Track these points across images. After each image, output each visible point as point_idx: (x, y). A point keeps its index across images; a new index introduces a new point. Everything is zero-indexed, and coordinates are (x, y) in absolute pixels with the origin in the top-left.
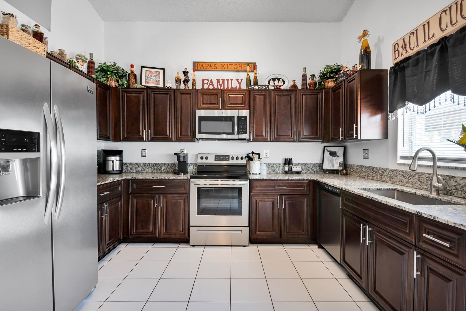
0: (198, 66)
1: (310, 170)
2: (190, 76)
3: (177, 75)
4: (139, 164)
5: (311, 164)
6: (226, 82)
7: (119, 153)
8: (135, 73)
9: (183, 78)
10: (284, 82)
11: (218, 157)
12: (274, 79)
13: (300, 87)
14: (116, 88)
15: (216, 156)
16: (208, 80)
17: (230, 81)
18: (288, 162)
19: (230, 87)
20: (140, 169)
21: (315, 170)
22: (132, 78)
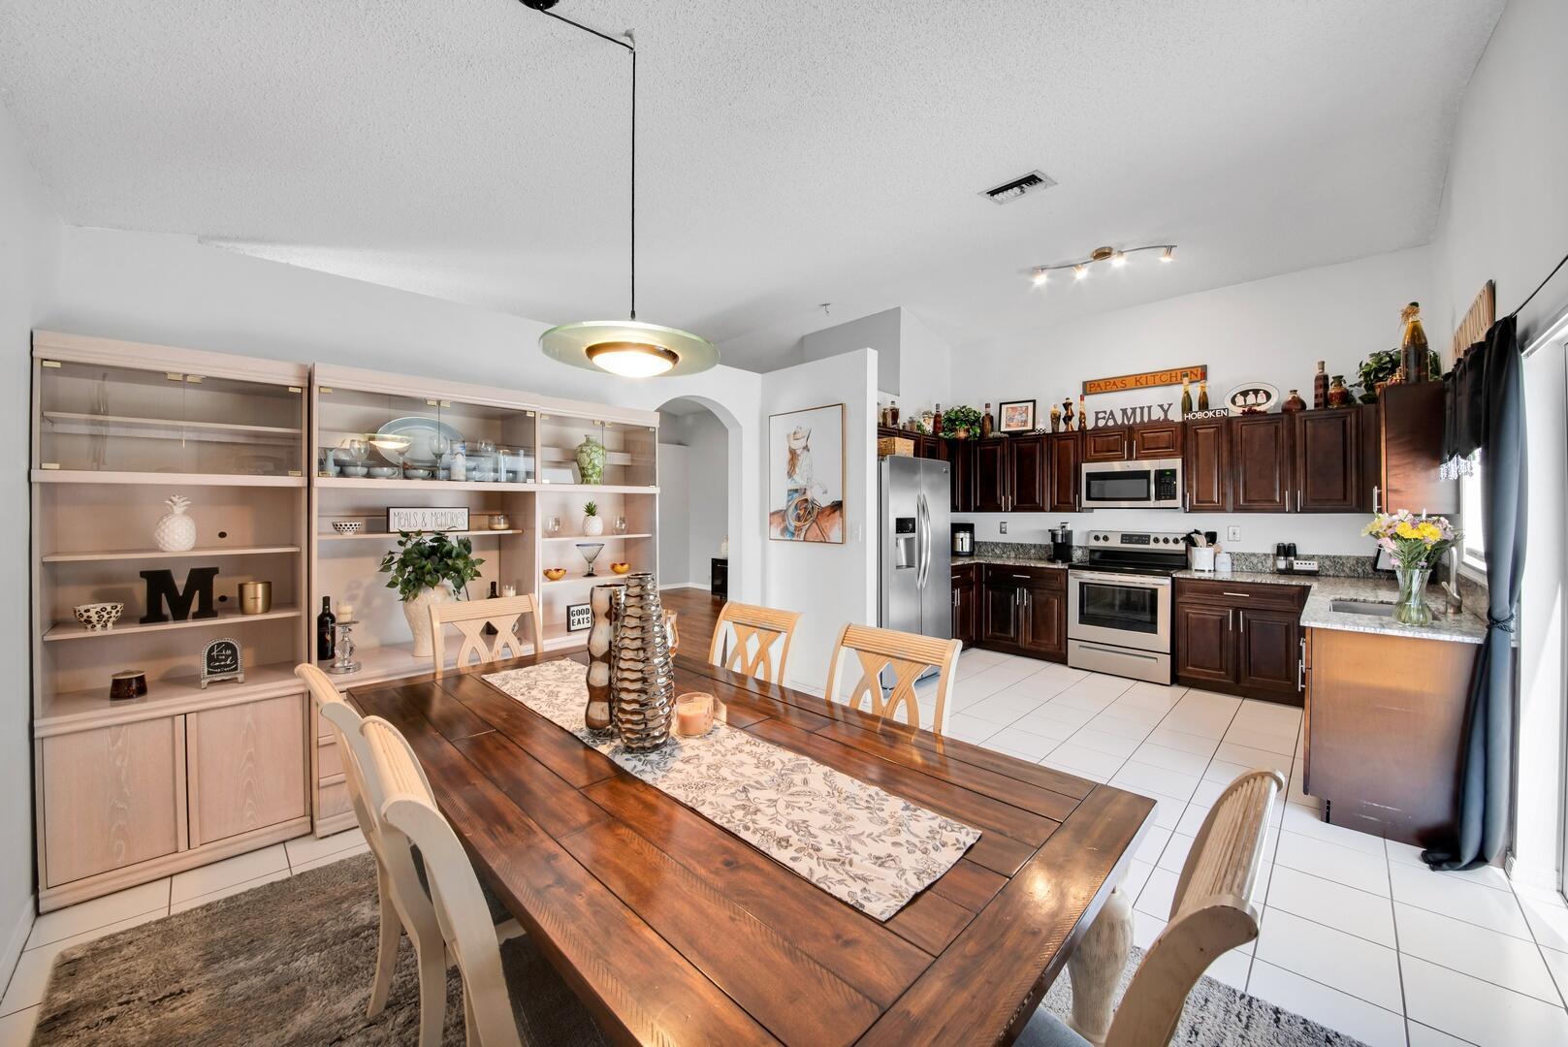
0: (1090, 388)
1: (1347, 570)
2: (1075, 409)
3: (1053, 409)
4: (997, 544)
5: (1348, 558)
6: (1138, 411)
7: (969, 528)
8: (991, 414)
9: (1063, 413)
10: (1268, 396)
11: (1126, 538)
12: (1245, 394)
13: (1310, 405)
14: (966, 438)
15: (1123, 536)
16: (1105, 412)
17: (1146, 410)
18: (1287, 551)
19: (1146, 419)
20: (998, 552)
21: (1360, 570)
22: (987, 422)
